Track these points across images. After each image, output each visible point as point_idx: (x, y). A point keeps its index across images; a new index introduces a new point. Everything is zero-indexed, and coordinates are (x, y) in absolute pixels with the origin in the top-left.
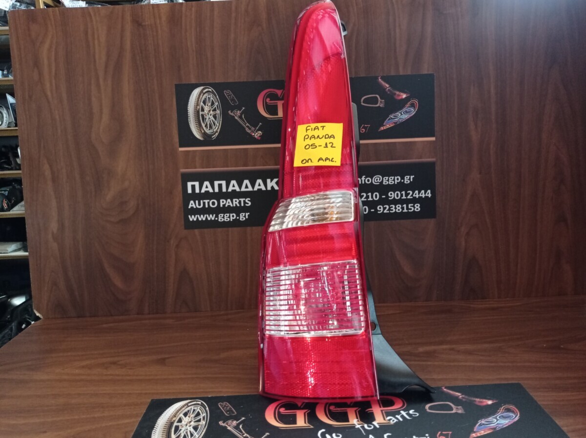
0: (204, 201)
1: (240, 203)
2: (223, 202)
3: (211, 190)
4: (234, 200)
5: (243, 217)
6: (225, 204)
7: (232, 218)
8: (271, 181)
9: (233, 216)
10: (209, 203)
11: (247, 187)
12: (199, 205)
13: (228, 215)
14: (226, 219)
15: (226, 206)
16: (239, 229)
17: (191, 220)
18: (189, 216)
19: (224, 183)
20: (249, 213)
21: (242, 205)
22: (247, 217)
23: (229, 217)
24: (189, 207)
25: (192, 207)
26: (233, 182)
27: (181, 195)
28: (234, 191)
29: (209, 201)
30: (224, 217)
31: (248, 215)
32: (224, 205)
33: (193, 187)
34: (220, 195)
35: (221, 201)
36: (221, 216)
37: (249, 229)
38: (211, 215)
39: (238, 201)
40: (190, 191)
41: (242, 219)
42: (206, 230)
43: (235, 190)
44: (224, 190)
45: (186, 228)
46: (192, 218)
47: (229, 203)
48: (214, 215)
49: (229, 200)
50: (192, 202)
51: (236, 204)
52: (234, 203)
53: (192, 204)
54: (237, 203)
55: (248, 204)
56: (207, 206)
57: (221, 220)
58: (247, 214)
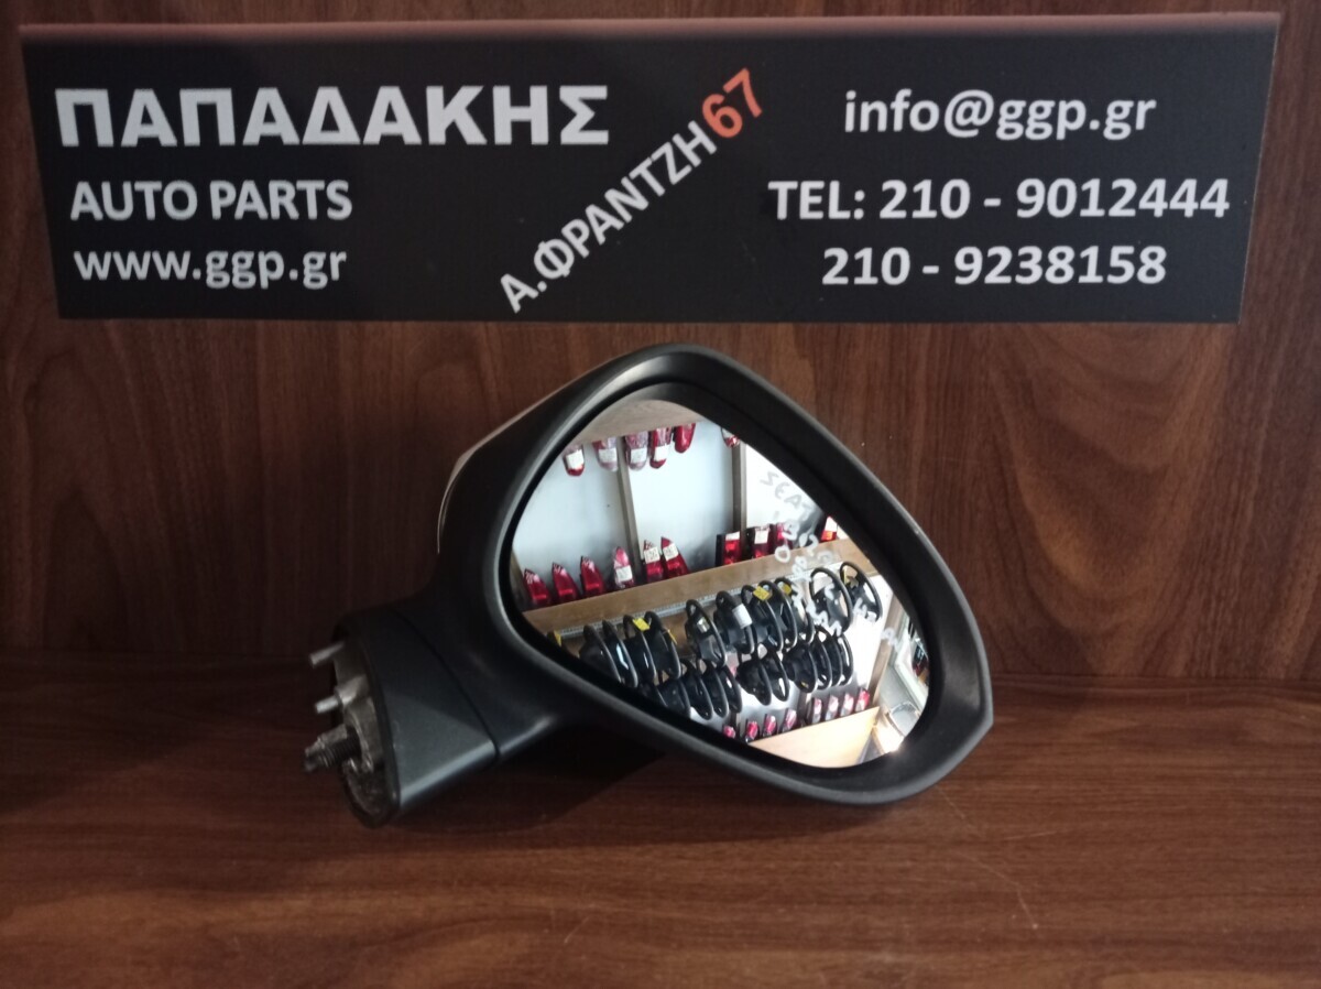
0: (139, 186)
1: (300, 199)
2: (223, 194)
3: (168, 139)
4: (274, 186)
5: (318, 270)
6: (232, 208)
7: (265, 273)
8: (448, 99)
9: (271, 266)
10: (158, 196)
11: (330, 124)
12: (118, 203)
13: (249, 257)
14: (241, 278)
15: (239, 214)
16: (301, 326)
17: (86, 274)
18: (78, 257)
19: (222, 99)
20: (343, 256)
21: (313, 212)
22: (335, 274)
23: (255, 268)
24: (75, 215)
25: (86, 217)
26: (268, 97)
27: (33, 157)
28: (270, 142)
29: (157, 186)
30: (228, 268)
31: (342, 265)
32: (228, 211)
33: (84, 115)
34: (207, 162)
35: (215, 187)
36: (215, 260)
37: (345, 329)
38: (171, 257)
39: (291, 192)
40: (70, 136)
41: (315, 280)
42: (152, 326)
43: (277, 140)
44: (226, 136)
45: (64, 313)
46: (91, 266)
47: (249, 199)
48: (187, 257)
49: (249, 187)
50: (83, 188)
51: (282, 209)
52: (275, 200)
53: (85, 201)
54: (288, 201)
55: (338, 208)
56: (151, 213)
57: (218, 279)
58: (337, 259)
